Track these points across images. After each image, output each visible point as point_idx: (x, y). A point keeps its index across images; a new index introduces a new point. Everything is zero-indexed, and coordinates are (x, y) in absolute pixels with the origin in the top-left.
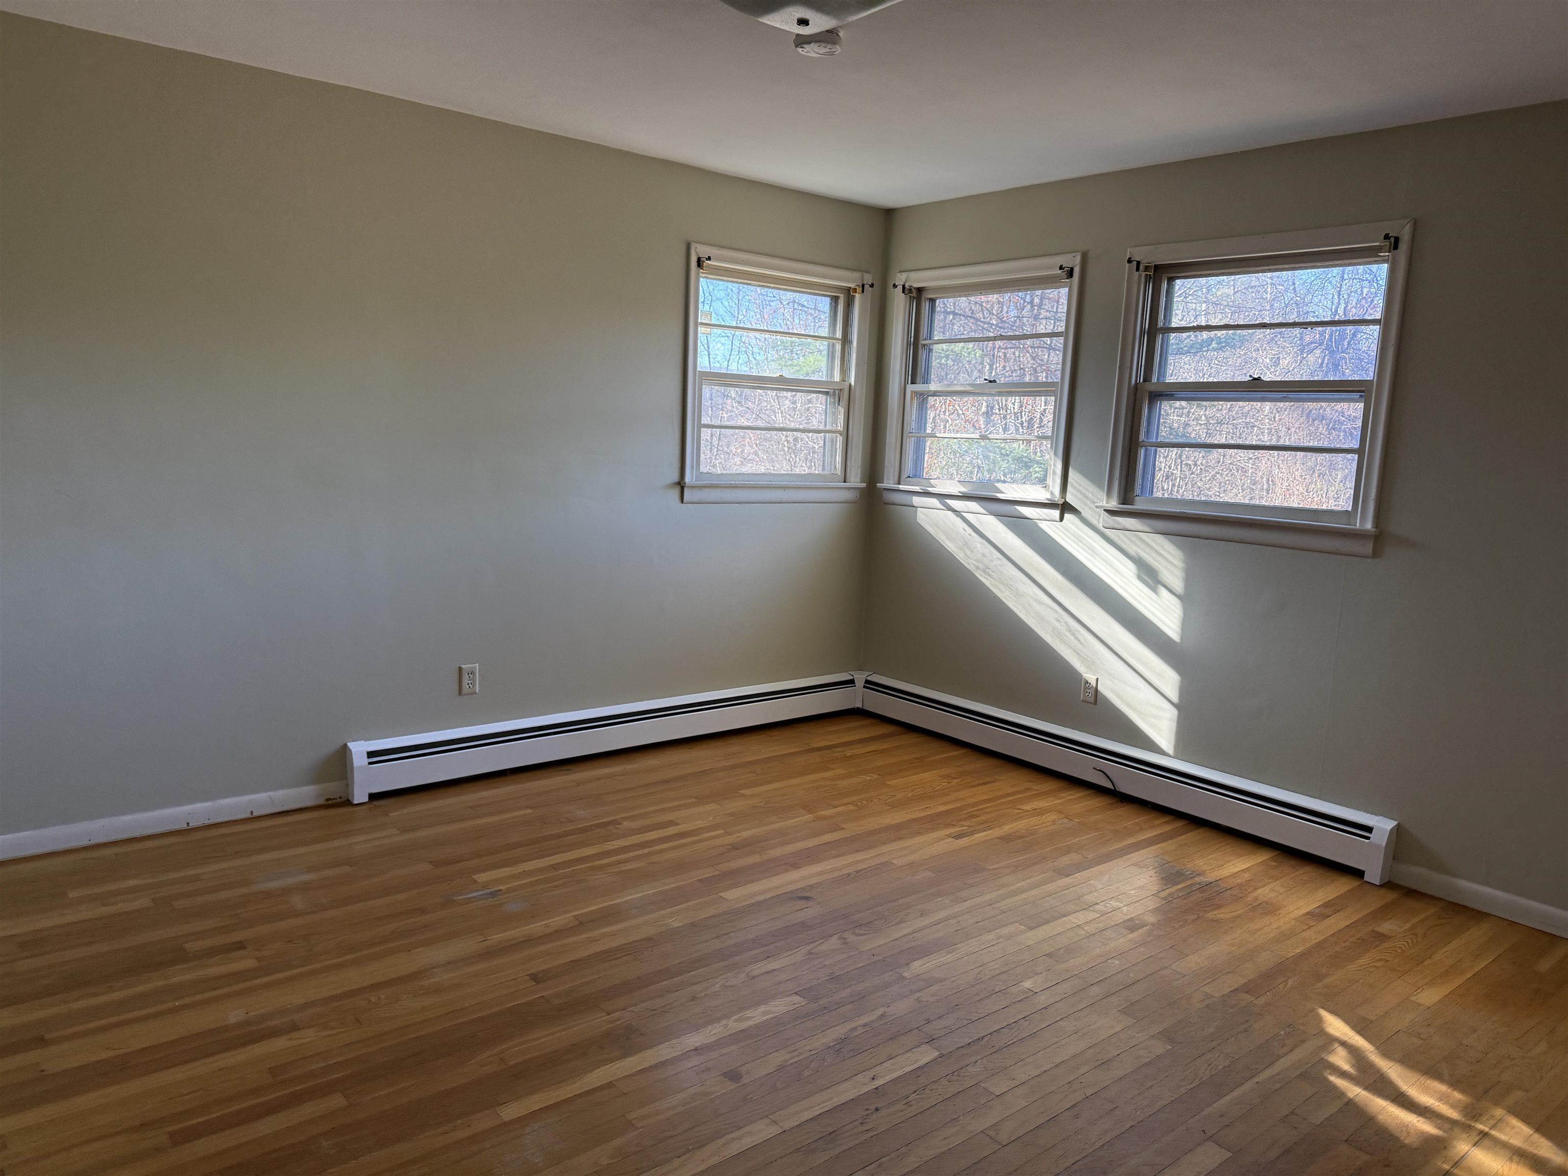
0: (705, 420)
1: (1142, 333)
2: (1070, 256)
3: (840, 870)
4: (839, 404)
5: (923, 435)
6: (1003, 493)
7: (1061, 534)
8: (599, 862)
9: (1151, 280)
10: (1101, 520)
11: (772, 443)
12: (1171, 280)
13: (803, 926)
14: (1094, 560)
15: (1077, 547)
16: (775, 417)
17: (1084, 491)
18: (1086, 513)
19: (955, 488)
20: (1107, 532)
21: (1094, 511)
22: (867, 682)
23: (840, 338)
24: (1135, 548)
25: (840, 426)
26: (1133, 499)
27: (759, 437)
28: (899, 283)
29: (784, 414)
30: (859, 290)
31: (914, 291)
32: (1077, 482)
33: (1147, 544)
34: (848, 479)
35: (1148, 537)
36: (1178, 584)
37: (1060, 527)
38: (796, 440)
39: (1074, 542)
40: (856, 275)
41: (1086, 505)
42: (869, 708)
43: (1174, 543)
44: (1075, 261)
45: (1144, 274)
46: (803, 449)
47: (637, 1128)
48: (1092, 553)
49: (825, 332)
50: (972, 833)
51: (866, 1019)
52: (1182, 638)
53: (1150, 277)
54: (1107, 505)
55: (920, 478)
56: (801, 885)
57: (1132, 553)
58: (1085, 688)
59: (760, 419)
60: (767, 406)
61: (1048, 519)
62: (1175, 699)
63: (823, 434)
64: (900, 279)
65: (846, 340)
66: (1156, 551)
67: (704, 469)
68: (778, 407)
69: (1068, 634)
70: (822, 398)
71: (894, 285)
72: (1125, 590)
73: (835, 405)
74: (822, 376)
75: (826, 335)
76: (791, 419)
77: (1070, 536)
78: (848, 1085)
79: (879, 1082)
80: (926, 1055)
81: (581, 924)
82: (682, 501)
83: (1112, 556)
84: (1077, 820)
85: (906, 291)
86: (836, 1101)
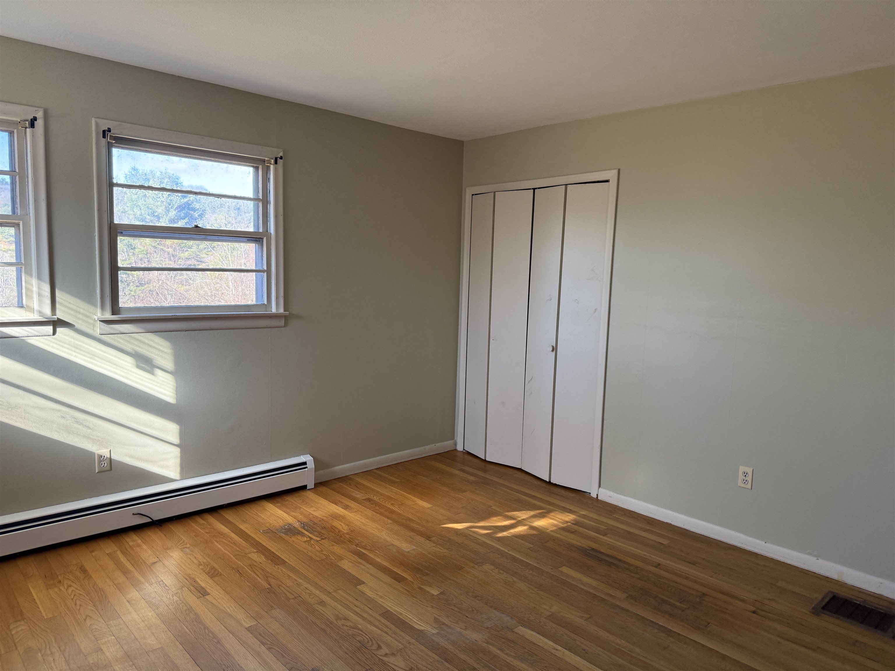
2: (31, 108)
7: (55, 346)
10: (98, 329)
14: (93, 361)
15: (74, 354)
17: (74, 307)
18: (80, 325)
20: (103, 337)
21: (88, 323)
24: (131, 346)
26: (121, 310)
32: (66, 301)
33: (141, 341)
35: (141, 336)
36: (169, 364)
37: (53, 340)
39: (72, 350)
41: (79, 319)
43: (158, 335)
48: (92, 356)
52: (177, 400)
54: (100, 317)
58: (100, 462)
61: (39, 334)
62: (177, 441)
66: (148, 345)
69: (76, 425)
72: (127, 378)
77: (66, 346)
83: (112, 355)
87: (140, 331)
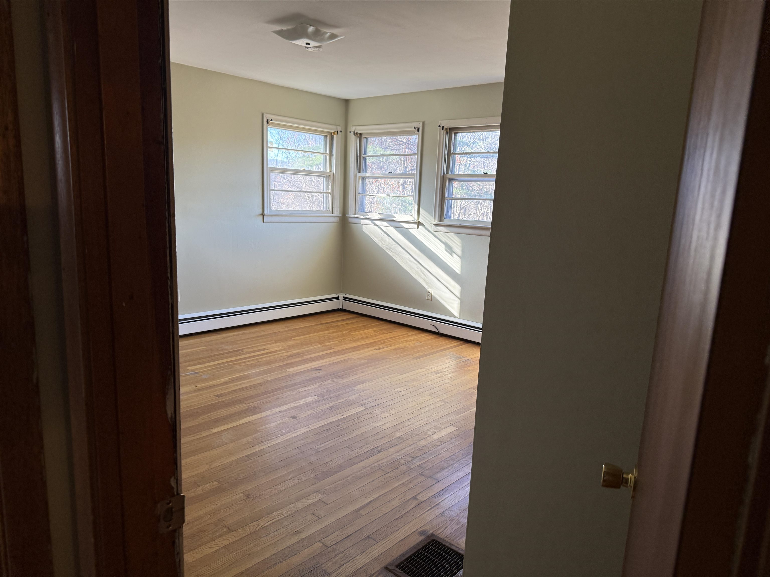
0: (272, 188)
1: (445, 155)
2: (418, 123)
3: (332, 361)
4: (329, 181)
5: (365, 194)
6: (396, 218)
7: (418, 234)
8: (237, 362)
9: (448, 134)
10: (432, 228)
11: (301, 197)
12: (455, 134)
13: (318, 378)
15: (424, 239)
16: (302, 185)
17: (425, 217)
18: (426, 226)
19: (377, 216)
20: (434, 233)
21: (429, 225)
22: (344, 297)
23: (329, 153)
24: (444, 239)
25: (330, 191)
26: (443, 220)
27: (294, 195)
28: (352, 131)
29: (306, 184)
30: (336, 133)
31: (358, 134)
32: (423, 213)
33: (449, 237)
34: (333, 213)
35: (449, 234)
36: (459, 252)
37: (417, 231)
38: (312, 196)
39: (423, 237)
40: (334, 127)
41: (427, 222)
42: (345, 308)
43: (458, 236)
44: (420, 126)
45: (445, 131)
46: (316, 200)
47: (261, 432)
48: (429, 241)
49: (322, 150)
50: (383, 348)
51: (341, 401)
52: (461, 273)
53: (448, 133)
54: (434, 222)
55: (364, 212)
56: (318, 366)
57: (443, 241)
58: (428, 294)
59: (294, 186)
60: (297, 179)
61: (413, 228)
62: (459, 296)
63: (323, 194)
64: (353, 129)
65: (331, 154)
66: (452, 240)
67: (273, 208)
68: (303, 180)
69: (421, 273)
70: (322, 179)
71: (350, 132)
73: (327, 181)
74: (322, 170)
75: (323, 152)
76: (310, 186)
77: (421, 235)
78: (333, 418)
79: (343, 417)
80: (361, 409)
81: (232, 381)
82: (264, 222)
83: (437, 243)
84: (423, 343)
85: (355, 134)
86: (329, 422)
87: (448, 231)
